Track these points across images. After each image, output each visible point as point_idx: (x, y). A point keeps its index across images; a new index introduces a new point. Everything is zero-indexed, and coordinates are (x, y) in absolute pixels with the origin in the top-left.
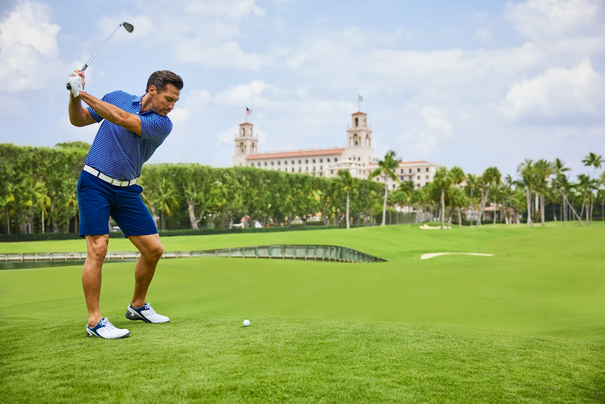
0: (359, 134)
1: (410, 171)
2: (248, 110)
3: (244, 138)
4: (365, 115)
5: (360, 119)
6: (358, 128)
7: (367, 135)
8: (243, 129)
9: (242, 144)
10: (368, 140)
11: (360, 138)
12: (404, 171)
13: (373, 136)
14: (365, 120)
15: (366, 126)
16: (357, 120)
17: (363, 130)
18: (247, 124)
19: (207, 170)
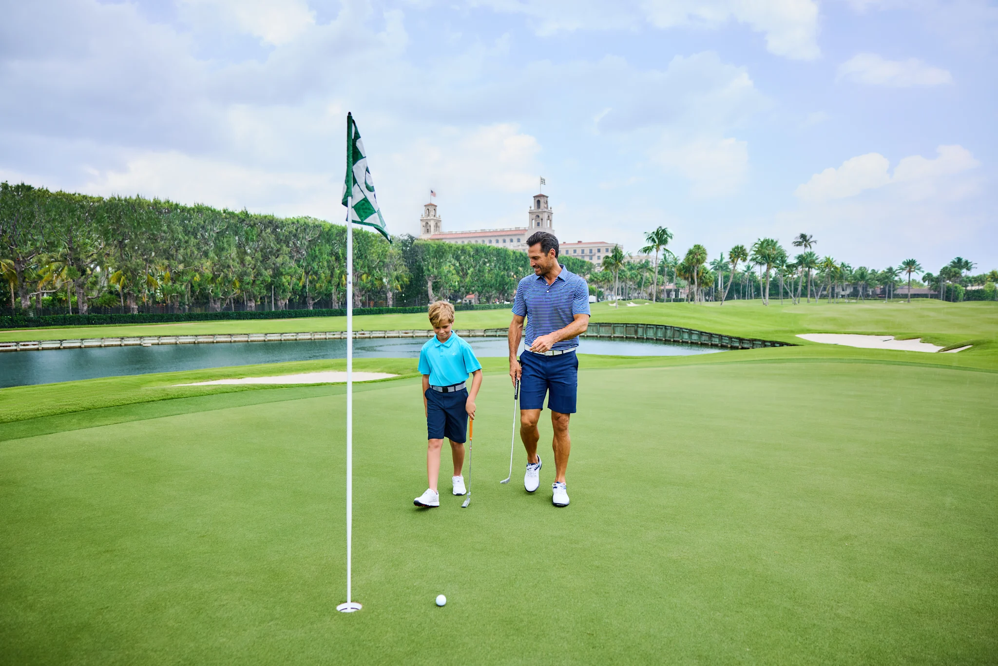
0: (541, 216)
1: (591, 251)
2: (432, 192)
3: (429, 218)
4: (547, 197)
5: (542, 200)
6: (540, 210)
7: (549, 216)
8: (428, 209)
9: (427, 223)
10: (549, 221)
11: (542, 219)
12: (585, 252)
13: (554, 217)
14: (547, 203)
15: (547, 208)
16: (539, 202)
17: (545, 212)
18: (431, 205)
19: (447, 247)
